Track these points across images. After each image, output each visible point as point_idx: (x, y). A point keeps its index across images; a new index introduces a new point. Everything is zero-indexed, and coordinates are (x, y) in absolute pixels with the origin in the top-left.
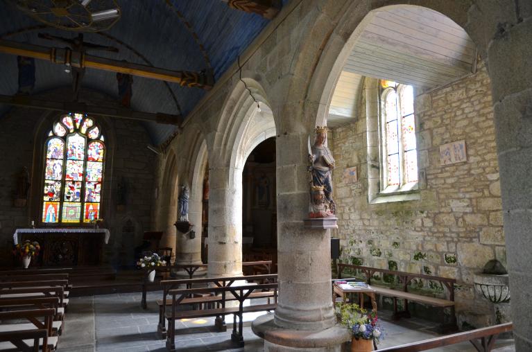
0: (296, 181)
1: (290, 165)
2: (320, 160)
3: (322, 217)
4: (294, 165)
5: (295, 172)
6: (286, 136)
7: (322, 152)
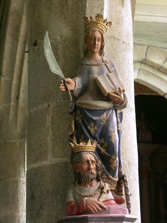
0: (49, 139)
1: (40, 106)
2: (91, 87)
3: (88, 211)
4: (46, 105)
5: (49, 119)
6: (36, 47)
7: (95, 69)
